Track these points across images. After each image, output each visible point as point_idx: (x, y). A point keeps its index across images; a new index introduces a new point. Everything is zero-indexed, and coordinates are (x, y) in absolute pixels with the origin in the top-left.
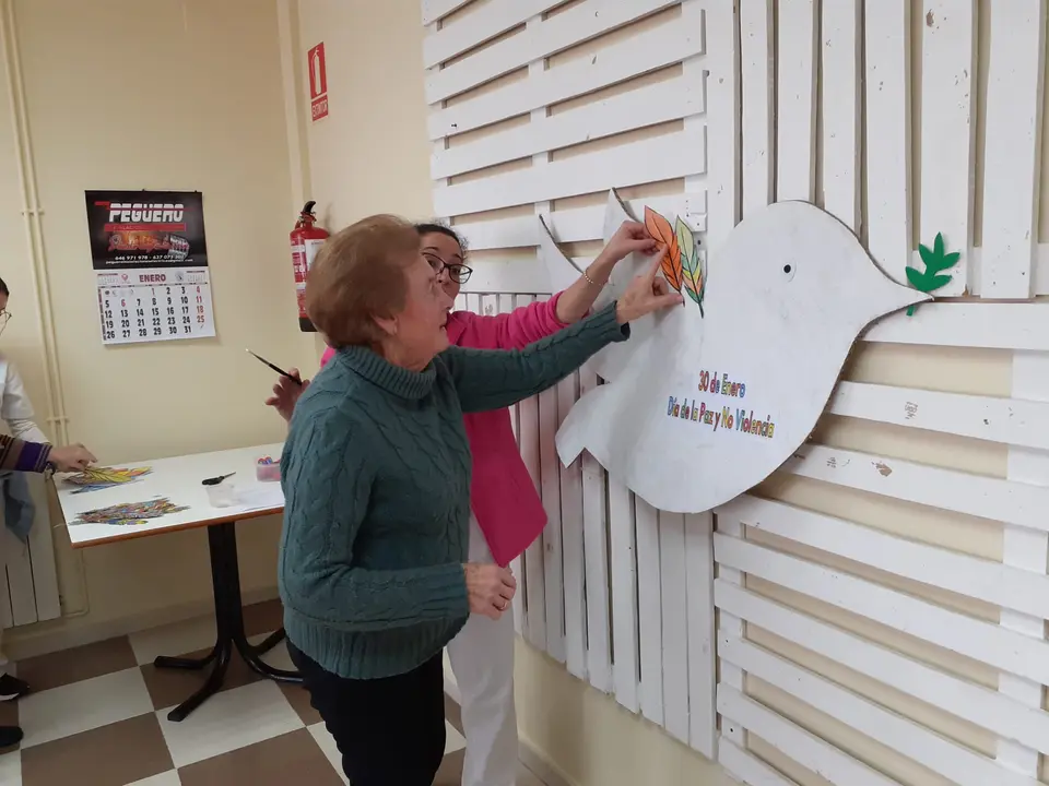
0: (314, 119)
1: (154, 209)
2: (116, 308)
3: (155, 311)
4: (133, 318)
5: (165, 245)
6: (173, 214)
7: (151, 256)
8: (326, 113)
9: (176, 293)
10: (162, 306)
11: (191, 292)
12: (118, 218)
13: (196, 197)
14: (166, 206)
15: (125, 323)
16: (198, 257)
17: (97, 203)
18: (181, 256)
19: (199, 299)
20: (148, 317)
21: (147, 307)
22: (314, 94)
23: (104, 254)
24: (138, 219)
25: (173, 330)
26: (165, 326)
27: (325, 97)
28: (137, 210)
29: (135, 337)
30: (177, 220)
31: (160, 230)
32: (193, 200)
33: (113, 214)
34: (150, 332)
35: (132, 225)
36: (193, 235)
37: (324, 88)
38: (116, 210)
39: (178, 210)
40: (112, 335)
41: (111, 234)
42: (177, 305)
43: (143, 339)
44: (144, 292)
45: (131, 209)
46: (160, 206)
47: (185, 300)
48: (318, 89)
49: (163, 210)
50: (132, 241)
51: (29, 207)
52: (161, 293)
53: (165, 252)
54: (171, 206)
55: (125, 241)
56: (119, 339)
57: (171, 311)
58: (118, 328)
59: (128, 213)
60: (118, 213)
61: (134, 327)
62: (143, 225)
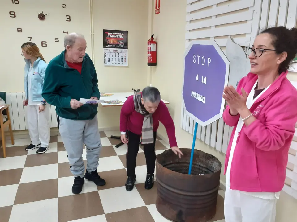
0: (156, 14)
1: (117, 35)
2: (107, 57)
3: (116, 59)
4: (111, 60)
5: (119, 43)
6: (121, 36)
7: (115, 46)
8: (159, 13)
9: (120, 55)
10: (117, 58)
11: (123, 55)
12: (109, 36)
13: (127, 32)
14: (120, 34)
15: (109, 61)
16: (126, 47)
17: (105, 32)
18: (122, 46)
19: (125, 56)
20: (114, 60)
21: (114, 58)
22: (156, 8)
23: (106, 45)
24: (113, 37)
25: (119, 64)
26: (117, 62)
27: (159, 9)
28: (114, 34)
29: (111, 64)
30: (122, 37)
31: (118, 39)
33: (108, 35)
34: (114, 63)
35: (112, 38)
36: (125, 41)
37: (159, 7)
38: (109, 34)
39: (122, 35)
40: (106, 63)
41: (108, 40)
42: (120, 58)
43: (112, 65)
44: (114, 54)
45: (112, 34)
46: (118, 34)
47: (122, 57)
48: (158, 7)
49: (119, 35)
50: (112, 42)
51: (91, 32)
52: (117, 54)
53: (119, 45)
54: (121, 34)
55: (110, 42)
56: (107, 64)
57: (119, 59)
58: (107, 62)
59: (112, 35)
60: (109, 35)
61: (111, 62)
62: (115, 38)
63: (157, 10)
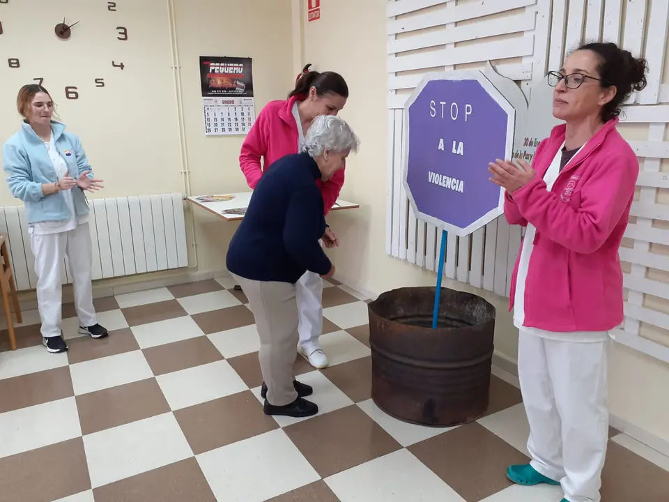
0: (309, 20)
1: (229, 67)
2: (212, 117)
3: (229, 119)
4: (219, 122)
5: (234, 85)
6: (238, 69)
7: (227, 91)
8: (319, 18)
9: (239, 110)
10: (232, 117)
11: (245, 110)
12: (213, 71)
13: (249, 60)
14: (235, 65)
15: (216, 125)
16: (249, 92)
17: (204, 63)
18: (241, 91)
19: (249, 114)
20: (226, 121)
21: (226, 116)
22: (310, 7)
23: (207, 89)
24: (222, 72)
25: (237, 129)
26: (233, 127)
27: (318, 9)
28: (222, 67)
29: (220, 132)
30: (240, 72)
31: (233, 78)
32: (247, 62)
33: (211, 68)
34: (227, 130)
35: (220, 75)
36: (247, 80)
37: (317, 4)
38: (214, 67)
39: (241, 67)
40: (210, 130)
41: (210, 79)
42: (239, 117)
43: (223, 133)
44: (225, 110)
45: (219, 66)
46: (232, 65)
47: (243, 114)
48: (314, 5)
49: (233, 67)
50: (219, 83)
51: (175, 64)
52: (232, 109)
53: (234, 89)
54: (237, 65)
55: (216, 82)
56: (213, 133)
57: (236, 119)
58: (212, 128)
59: (218, 68)
60: (213, 68)
61: (220, 127)
62: (224, 74)
63: (314, 11)
